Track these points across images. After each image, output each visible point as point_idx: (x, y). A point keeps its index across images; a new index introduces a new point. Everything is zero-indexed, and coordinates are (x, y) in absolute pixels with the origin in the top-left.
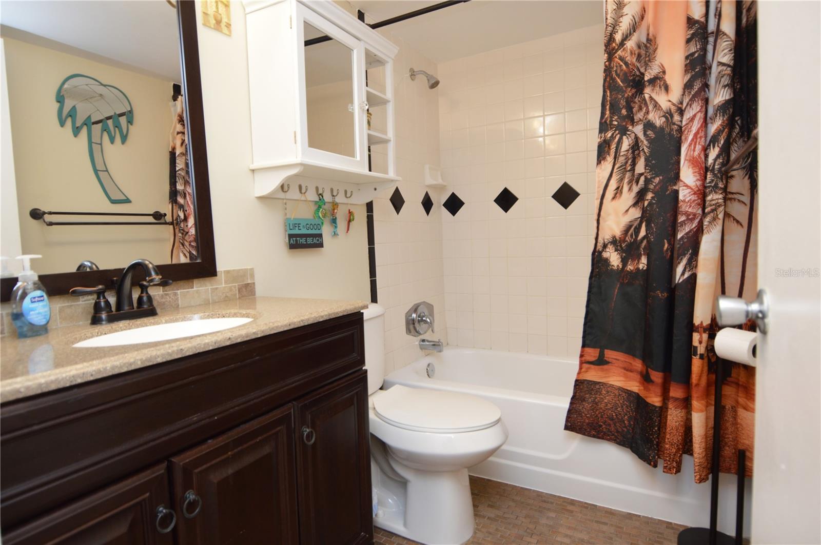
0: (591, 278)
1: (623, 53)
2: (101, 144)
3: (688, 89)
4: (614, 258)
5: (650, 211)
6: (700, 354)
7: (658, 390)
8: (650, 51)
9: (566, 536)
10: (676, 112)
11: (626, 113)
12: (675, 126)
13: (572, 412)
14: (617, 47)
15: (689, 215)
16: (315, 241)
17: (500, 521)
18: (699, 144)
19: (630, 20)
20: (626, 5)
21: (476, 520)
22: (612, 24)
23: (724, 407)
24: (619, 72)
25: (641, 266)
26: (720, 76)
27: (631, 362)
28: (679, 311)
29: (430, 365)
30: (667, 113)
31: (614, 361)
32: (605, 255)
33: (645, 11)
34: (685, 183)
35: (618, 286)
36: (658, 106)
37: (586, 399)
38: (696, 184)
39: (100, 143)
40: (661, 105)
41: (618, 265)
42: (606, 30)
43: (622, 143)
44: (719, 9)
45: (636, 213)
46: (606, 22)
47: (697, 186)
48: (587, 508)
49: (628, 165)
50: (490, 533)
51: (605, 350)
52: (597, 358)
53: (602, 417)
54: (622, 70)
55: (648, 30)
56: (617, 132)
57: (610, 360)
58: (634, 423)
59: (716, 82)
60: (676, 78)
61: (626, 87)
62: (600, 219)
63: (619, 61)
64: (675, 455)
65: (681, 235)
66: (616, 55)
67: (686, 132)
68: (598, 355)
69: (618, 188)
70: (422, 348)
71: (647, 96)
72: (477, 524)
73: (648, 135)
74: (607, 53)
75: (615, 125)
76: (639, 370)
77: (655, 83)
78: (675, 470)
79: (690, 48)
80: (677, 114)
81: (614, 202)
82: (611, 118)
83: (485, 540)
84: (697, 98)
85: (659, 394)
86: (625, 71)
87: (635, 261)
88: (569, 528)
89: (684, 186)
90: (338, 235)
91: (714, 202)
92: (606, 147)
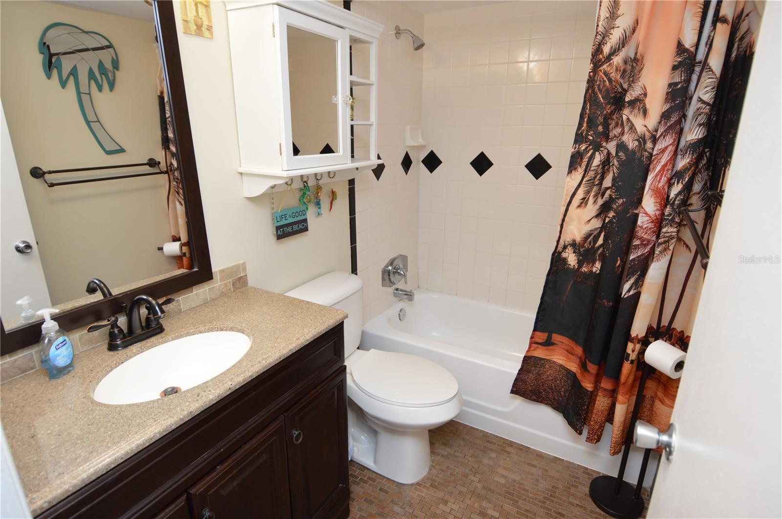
0: (548, 275)
1: (609, 69)
2: (89, 94)
3: (665, 119)
4: (572, 259)
5: (609, 228)
6: (631, 360)
7: (592, 379)
8: (636, 71)
9: (503, 476)
10: (650, 139)
11: (602, 130)
12: (646, 153)
13: (518, 380)
14: (603, 60)
15: (644, 241)
16: (301, 227)
17: (451, 459)
18: (665, 176)
19: (621, 34)
20: (619, 16)
21: (431, 457)
22: (603, 33)
23: (644, 396)
24: (601, 87)
25: (594, 270)
26: (698, 113)
27: (574, 347)
28: (620, 321)
29: (402, 311)
30: (641, 138)
31: (560, 343)
32: (564, 255)
33: (637, 23)
34: (645, 211)
35: (572, 282)
36: (634, 128)
37: (531, 371)
38: (655, 214)
39: (88, 92)
40: (637, 129)
41: (574, 266)
42: (596, 38)
43: (594, 158)
44: (711, 38)
45: (597, 224)
46: (597, 29)
47: (656, 216)
48: (522, 450)
49: (596, 180)
50: (443, 471)
51: (553, 334)
52: (545, 341)
53: (543, 385)
54: (604, 86)
55: (637, 48)
56: (591, 147)
57: (556, 342)
58: (569, 395)
59: (693, 117)
60: (656, 105)
61: (606, 104)
62: (564, 223)
63: (603, 75)
64: (597, 430)
65: (634, 257)
66: (601, 68)
67: (655, 162)
68: (546, 338)
69: (584, 199)
70: (395, 295)
71: (625, 117)
72: (433, 461)
73: (619, 156)
74: (593, 64)
75: (590, 140)
76: (579, 355)
77: (635, 105)
78: (595, 441)
79: (674, 76)
80: (650, 141)
81: (579, 210)
82: (587, 131)
83: (437, 476)
84: (672, 131)
85: (592, 382)
86: (607, 87)
87: (590, 264)
88: (506, 469)
89: (644, 213)
90: (322, 214)
91: (668, 235)
92: (578, 158)
